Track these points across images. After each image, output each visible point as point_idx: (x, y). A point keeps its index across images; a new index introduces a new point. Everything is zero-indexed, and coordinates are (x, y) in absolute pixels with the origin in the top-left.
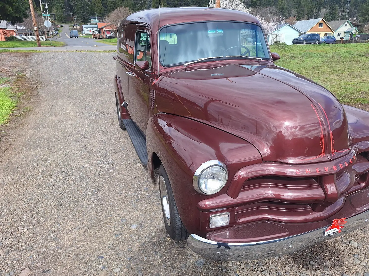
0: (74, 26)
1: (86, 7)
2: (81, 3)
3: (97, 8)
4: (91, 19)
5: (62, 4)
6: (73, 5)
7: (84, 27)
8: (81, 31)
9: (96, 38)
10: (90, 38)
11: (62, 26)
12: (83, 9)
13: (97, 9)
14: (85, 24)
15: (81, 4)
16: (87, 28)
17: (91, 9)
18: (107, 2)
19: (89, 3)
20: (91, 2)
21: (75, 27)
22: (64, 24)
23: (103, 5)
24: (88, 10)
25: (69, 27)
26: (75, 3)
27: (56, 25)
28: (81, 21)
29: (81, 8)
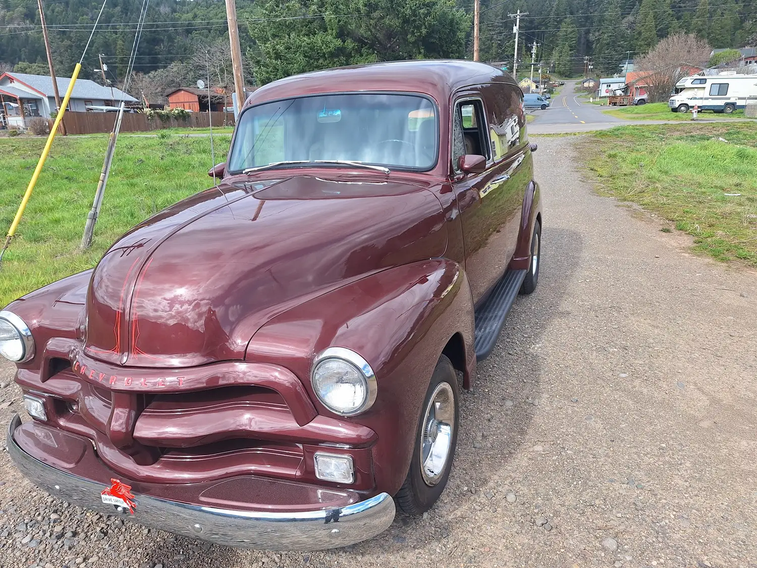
0: (585, 82)
1: (619, 42)
2: (610, 34)
3: (643, 40)
4: (622, 65)
5: (574, 40)
6: (594, 41)
7: (603, 83)
8: (594, 92)
9: (615, 104)
10: (603, 104)
11: (563, 84)
12: (612, 45)
13: (642, 43)
14: (609, 76)
15: (611, 36)
16: (609, 84)
17: (628, 44)
18: (670, 25)
19: (629, 31)
20: (634, 29)
21: (586, 85)
22: (567, 79)
23: (659, 33)
24: (623, 47)
25: (576, 84)
26: (599, 35)
27: (551, 83)
28: (602, 72)
29: (608, 44)
